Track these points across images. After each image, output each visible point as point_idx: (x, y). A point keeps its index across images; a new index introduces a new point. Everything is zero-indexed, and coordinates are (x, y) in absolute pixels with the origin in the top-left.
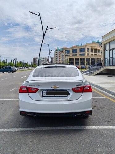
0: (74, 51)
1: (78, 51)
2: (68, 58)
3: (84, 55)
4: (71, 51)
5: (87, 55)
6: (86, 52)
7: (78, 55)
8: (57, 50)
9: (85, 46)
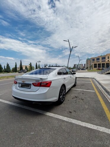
0: (98, 59)
1: (101, 59)
2: (93, 64)
3: (105, 61)
4: (96, 60)
5: (107, 61)
6: (106, 59)
7: (101, 61)
8: (87, 60)
9: (106, 55)
